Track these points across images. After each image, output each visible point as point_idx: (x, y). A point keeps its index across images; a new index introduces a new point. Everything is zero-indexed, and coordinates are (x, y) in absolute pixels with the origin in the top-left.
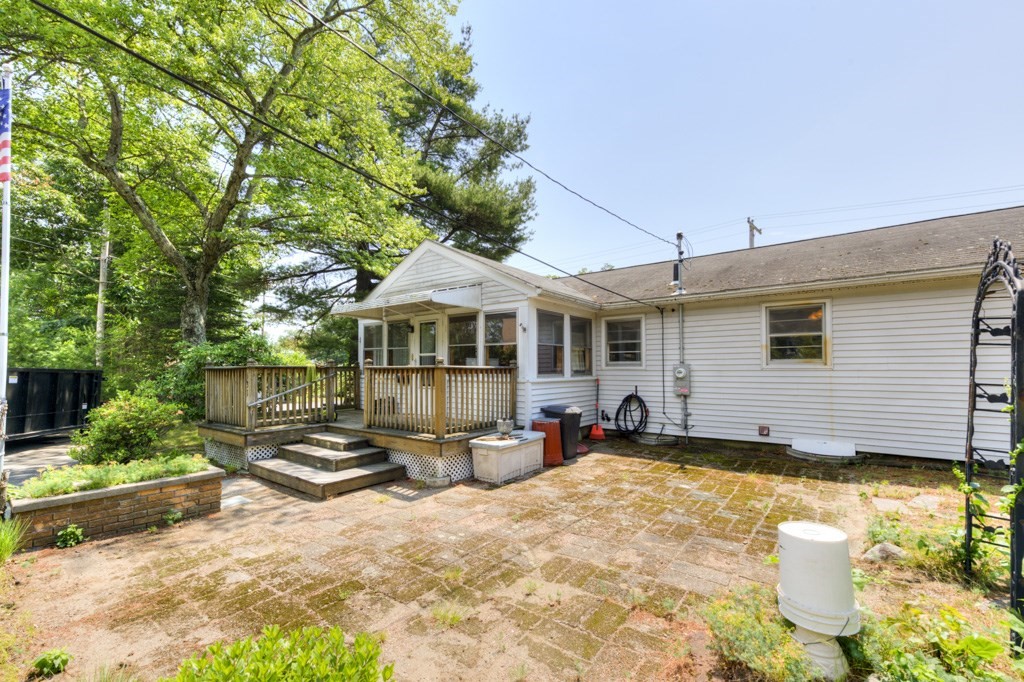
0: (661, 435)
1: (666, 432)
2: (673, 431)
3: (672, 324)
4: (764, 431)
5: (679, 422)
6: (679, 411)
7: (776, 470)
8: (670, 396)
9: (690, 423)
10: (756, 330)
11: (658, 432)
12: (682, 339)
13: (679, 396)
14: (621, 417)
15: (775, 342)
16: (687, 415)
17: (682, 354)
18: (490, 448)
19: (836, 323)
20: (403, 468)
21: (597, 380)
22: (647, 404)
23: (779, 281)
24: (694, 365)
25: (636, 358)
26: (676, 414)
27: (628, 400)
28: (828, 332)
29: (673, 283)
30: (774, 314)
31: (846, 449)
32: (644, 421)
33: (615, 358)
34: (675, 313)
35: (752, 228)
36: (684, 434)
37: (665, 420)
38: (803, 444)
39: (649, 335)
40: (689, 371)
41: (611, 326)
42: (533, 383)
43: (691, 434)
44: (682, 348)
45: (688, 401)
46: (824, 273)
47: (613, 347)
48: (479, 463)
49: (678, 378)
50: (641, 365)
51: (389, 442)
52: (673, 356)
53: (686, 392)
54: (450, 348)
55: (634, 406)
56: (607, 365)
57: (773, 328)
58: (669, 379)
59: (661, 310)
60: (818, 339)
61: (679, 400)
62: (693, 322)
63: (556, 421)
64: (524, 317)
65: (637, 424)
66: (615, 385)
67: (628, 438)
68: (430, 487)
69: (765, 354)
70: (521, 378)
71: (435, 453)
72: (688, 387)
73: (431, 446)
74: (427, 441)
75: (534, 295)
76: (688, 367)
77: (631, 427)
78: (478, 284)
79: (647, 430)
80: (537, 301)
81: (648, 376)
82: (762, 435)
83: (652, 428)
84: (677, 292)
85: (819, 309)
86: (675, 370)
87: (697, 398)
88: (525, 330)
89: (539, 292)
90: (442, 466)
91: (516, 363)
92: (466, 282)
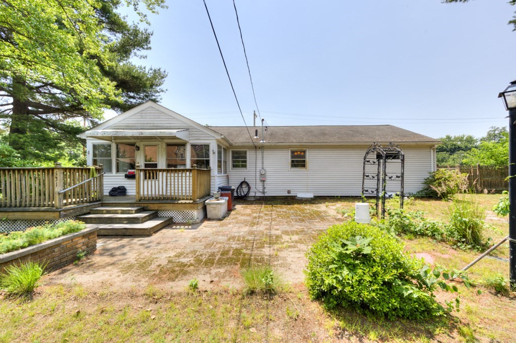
0: (255, 196)
2: (259, 194)
3: (259, 153)
4: (289, 192)
5: (261, 191)
6: (262, 187)
7: (293, 203)
8: (258, 181)
9: (265, 191)
10: (287, 157)
11: (254, 195)
12: (263, 159)
13: (262, 181)
14: (239, 191)
15: (293, 161)
16: (264, 188)
17: (263, 165)
18: (213, 204)
19: (310, 157)
20: (171, 218)
21: (228, 176)
22: (250, 185)
23: (294, 141)
24: (267, 169)
25: (245, 166)
26: (260, 188)
27: (242, 183)
28: (308, 158)
29: (255, 137)
30: (293, 152)
31: (311, 195)
32: (249, 191)
33: (234, 166)
34: (260, 149)
35: (255, 115)
36: (263, 195)
37: (256, 191)
38: (300, 195)
39: (250, 156)
40: (265, 171)
41: (233, 153)
42: (218, 177)
43: (266, 195)
44: (263, 163)
45: (265, 183)
46: (305, 140)
47: (233, 162)
48: (210, 211)
49: (262, 174)
50: (247, 169)
51: (160, 207)
52: (259, 166)
53: (264, 179)
54: (167, 160)
55: (244, 186)
56: (232, 169)
57: (292, 157)
58: (258, 174)
59: (256, 148)
60: (304, 161)
61: (261, 183)
62: (267, 153)
63: (230, 192)
64: (213, 147)
65: (245, 193)
66: (236, 177)
67: (243, 199)
68: (194, 225)
69: (290, 165)
70: (212, 174)
71: (194, 208)
72: (265, 178)
73: (192, 205)
74: (189, 203)
75: (219, 138)
76: (265, 170)
77: (243, 194)
78: (187, 129)
79: (250, 195)
80: (218, 140)
81: (249, 173)
82: (288, 193)
83: (252, 194)
84: (262, 142)
85: (304, 152)
86: (260, 171)
87: (268, 182)
88: (214, 153)
89: (222, 137)
90: (196, 214)
91: (210, 168)
92: (178, 127)
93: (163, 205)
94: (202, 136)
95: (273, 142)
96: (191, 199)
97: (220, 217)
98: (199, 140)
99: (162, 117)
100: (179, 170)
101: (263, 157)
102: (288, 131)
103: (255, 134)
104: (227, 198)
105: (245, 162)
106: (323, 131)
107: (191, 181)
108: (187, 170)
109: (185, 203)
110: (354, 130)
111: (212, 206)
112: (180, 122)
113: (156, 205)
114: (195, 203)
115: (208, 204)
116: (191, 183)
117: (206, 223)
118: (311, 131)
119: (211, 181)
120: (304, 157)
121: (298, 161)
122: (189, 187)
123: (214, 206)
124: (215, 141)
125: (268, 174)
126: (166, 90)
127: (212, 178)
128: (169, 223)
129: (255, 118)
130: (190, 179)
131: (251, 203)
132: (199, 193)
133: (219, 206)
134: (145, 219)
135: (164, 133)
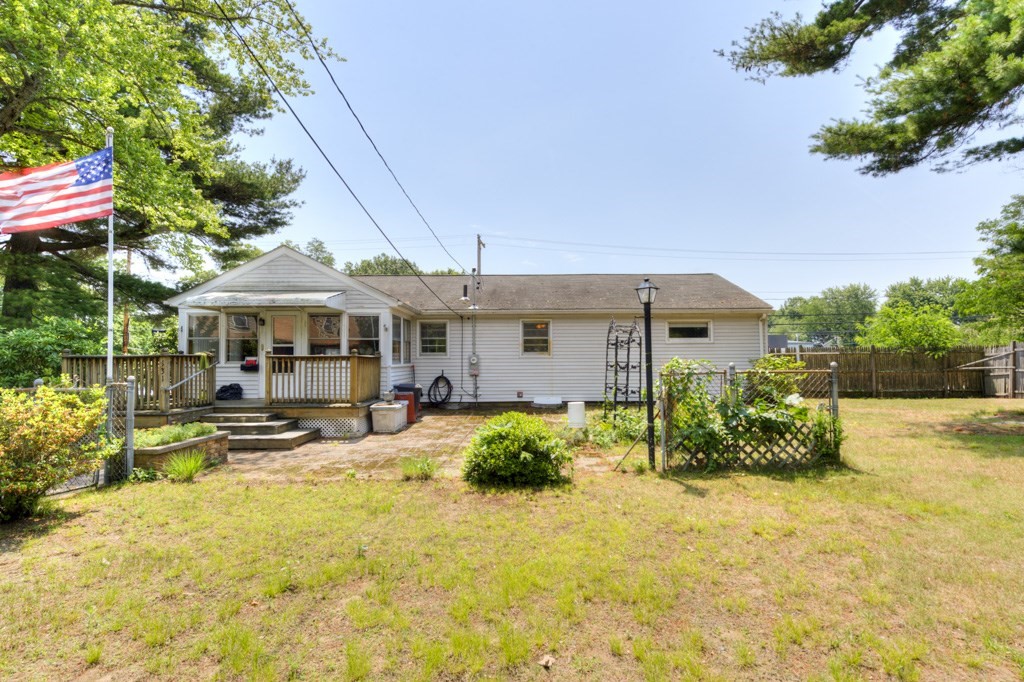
0: (459, 403)
1: (463, 400)
2: (467, 399)
3: (468, 327)
4: (520, 395)
5: (472, 393)
6: (472, 386)
8: (467, 377)
9: (478, 393)
10: (516, 333)
11: (459, 401)
12: (474, 337)
13: (472, 376)
14: (432, 393)
15: (526, 341)
16: (477, 388)
17: (474, 348)
18: (382, 409)
19: (557, 333)
20: (318, 431)
21: (413, 367)
22: (452, 382)
23: (528, 307)
24: (482, 355)
25: (443, 350)
26: (469, 387)
27: (437, 380)
28: (552, 337)
29: (463, 298)
30: (526, 326)
31: (558, 400)
32: (449, 394)
33: (424, 350)
34: (470, 321)
35: (480, 242)
36: (474, 401)
37: (462, 393)
38: (539, 400)
39: (453, 333)
40: (478, 359)
41: (424, 327)
42: (393, 368)
43: (479, 400)
44: (474, 344)
45: (478, 379)
46: (548, 304)
47: (424, 342)
48: (378, 421)
49: (472, 364)
50: (446, 355)
51: (302, 413)
52: (468, 349)
53: (475, 372)
55: (441, 384)
56: (421, 355)
57: (526, 334)
58: (466, 364)
59: (462, 318)
60: (546, 341)
61: (471, 379)
62: (481, 328)
63: (412, 393)
64: (386, 320)
65: (444, 397)
66: (427, 369)
67: (438, 407)
68: (352, 438)
69: (521, 348)
70: (383, 364)
71: (352, 415)
72: (478, 369)
73: (350, 410)
74: (346, 408)
75: (395, 305)
76: (477, 356)
77: (439, 399)
78: (344, 292)
79: (451, 400)
80: (393, 309)
81: (451, 363)
82: (519, 397)
83: (455, 399)
84: (472, 307)
85: (547, 324)
86: (469, 359)
87: (483, 376)
88: (386, 330)
89: (400, 303)
90: (356, 424)
91: (379, 353)
92: (329, 288)
93: (306, 410)
94: (368, 301)
95: (492, 309)
96: (348, 402)
97: (394, 430)
98: (363, 308)
99: (302, 272)
100: (331, 358)
101: (474, 334)
102: (526, 285)
103: (462, 292)
104: (406, 402)
105: (444, 342)
106: (585, 286)
107: (349, 375)
108: (343, 358)
109: (340, 408)
111: (381, 412)
112: (331, 280)
113: (295, 410)
114: (354, 406)
115: (375, 410)
116: (349, 379)
117: (371, 437)
118: (568, 287)
119: (382, 375)
120: (545, 332)
121: (536, 339)
122: (346, 386)
123: (384, 412)
124: (388, 311)
125: (484, 365)
126: (303, 203)
127: (382, 370)
128: (316, 436)
129: (479, 249)
130: (346, 372)
131: (452, 413)
132: (361, 393)
133: (391, 413)
134: (281, 430)
135: (308, 300)
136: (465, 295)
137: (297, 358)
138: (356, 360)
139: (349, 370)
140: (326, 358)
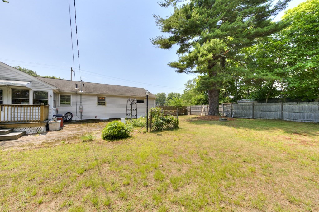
0: (75, 120)
1: (77, 119)
2: (78, 119)
3: (79, 98)
4: (96, 117)
5: (80, 117)
7: (98, 122)
8: (78, 112)
9: (82, 117)
10: (95, 100)
11: (75, 119)
13: (80, 112)
15: (98, 102)
16: (82, 116)
17: (81, 104)
19: (107, 100)
20: (25, 132)
21: (57, 109)
22: (73, 114)
23: (99, 93)
24: (83, 106)
25: (70, 104)
26: (79, 115)
27: (67, 113)
28: (106, 101)
29: (76, 88)
30: (98, 98)
31: (107, 118)
32: (72, 118)
33: (61, 104)
34: (80, 95)
35: (72, 70)
36: (81, 119)
37: (76, 117)
38: (102, 119)
39: (73, 99)
41: (61, 96)
42: (53, 109)
43: (82, 119)
44: (81, 102)
45: (82, 113)
47: (61, 101)
49: (80, 108)
50: (71, 105)
51: (16, 126)
52: (79, 104)
54: (12, 99)
55: (68, 115)
57: (98, 100)
58: (78, 108)
59: (77, 94)
60: (104, 102)
61: (80, 113)
62: (83, 97)
63: (62, 117)
64: (50, 93)
65: (69, 119)
66: (63, 110)
67: (69, 122)
68: (42, 133)
69: (97, 104)
70: (49, 108)
71: (42, 125)
72: (82, 110)
73: (41, 124)
74: (39, 123)
75: (55, 89)
76: (82, 106)
77: (67, 119)
78: (32, 82)
79: (72, 120)
80: (54, 90)
81: (73, 107)
82: (96, 118)
83: (74, 119)
84: (80, 91)
85: (105, 98)
86: (79, 107)
87: (84, 112)
88: (51, 96)
89: (57, 88)
90: (43, 128)
91: (48, 104)
92: (23, 80)
93: (18, 125)
94: (42, 86)
95: (87, 92)
96: (39, 121)
97: (58, 129)
98: (40, 88)
99: (7, 72)
101: (81, 99)
102: (96, 86)
103: (75, 86)
104: (61, 120)
105: (70, 101)
106: (114, 88)
108: (31, 106)
109: (36, 123)
110: (129, 89)
111: (52, 124)
112: (25, 77)
113: (12, 125)
114: (42, 122)
115: (50, 123)
117: (49, 133)
118: (109, 88)
119: (49, 112)
120: (104, 100)
121: (101, 102)
122: (39, 114)
123: (55, 124)
124: (52, 90)
125: (84, 108)
127: (49, 110)
128: (25, 134)
129: (72, 72)
131: (74, 123)
132: (44, 118)
133: (57, 124)
134: (7, 133)
135: (16, 84)
136: (77, 87)
137: (6, 105)
138: (43, 107)
139: (40, 110)
140: (22, 106)
